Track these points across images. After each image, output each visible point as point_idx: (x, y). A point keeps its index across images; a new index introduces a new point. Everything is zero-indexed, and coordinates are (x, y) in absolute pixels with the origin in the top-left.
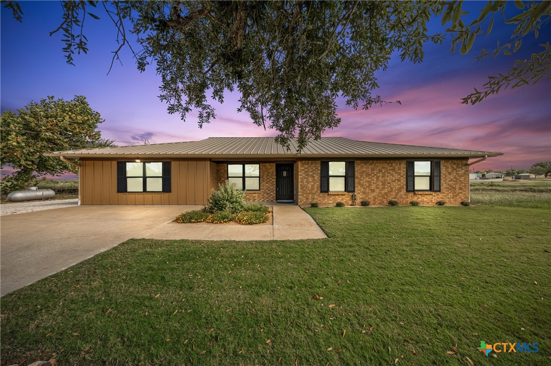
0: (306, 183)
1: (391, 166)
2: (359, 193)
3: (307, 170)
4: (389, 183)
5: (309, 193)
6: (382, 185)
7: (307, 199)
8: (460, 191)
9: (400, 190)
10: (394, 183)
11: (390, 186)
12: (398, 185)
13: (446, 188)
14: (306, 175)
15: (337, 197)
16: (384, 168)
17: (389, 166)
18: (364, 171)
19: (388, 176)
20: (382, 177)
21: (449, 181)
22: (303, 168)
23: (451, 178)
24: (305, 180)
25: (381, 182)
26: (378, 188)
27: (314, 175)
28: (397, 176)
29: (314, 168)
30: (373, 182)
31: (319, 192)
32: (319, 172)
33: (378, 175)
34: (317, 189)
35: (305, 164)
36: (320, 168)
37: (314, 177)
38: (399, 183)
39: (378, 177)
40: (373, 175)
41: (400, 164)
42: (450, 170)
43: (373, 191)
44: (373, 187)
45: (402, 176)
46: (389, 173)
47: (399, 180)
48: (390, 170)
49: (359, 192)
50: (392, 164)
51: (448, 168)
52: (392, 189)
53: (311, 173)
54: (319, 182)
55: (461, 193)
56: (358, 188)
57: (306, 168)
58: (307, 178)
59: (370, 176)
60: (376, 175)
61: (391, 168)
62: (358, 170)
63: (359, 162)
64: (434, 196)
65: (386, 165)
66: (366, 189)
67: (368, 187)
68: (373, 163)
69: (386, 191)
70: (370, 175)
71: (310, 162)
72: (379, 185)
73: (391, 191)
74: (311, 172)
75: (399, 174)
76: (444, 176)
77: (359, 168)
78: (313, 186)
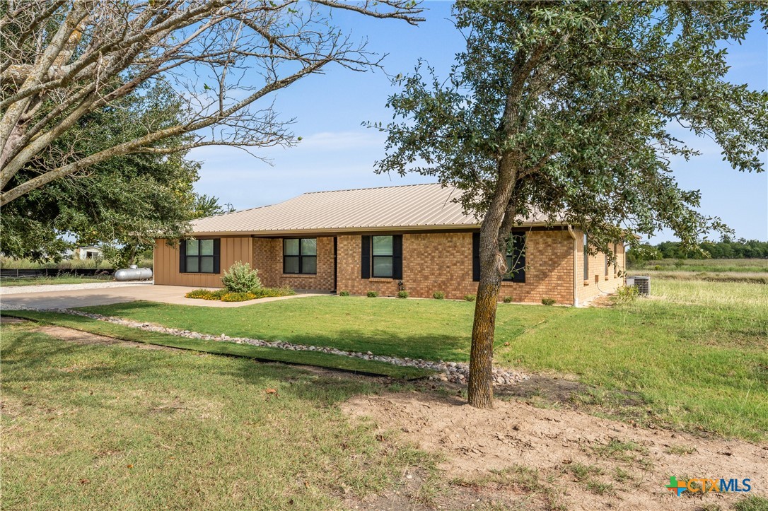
0: (345, 266)
1: (451, 241)
2: (408, 281)
3: (346, 247)
4: (448, 267)
5: (349, 279)
6: (439, 269)
7: (346, 286)
8: (559, 282)
9: (463, 278)
10: (455, 267)
11: (449, 272)
12: (462, 270)
13: (536, 276)
14: (346, 254)
15: (381, 285)
16: (440, 244)
17: (449, 242)
18: (415, 250)
19: (447, 257)
20: (439, 257)
21: (541, 265)
22: (342, 245)
23: (543, 260)
24: (344, 261)
25: (437, 264)
26: (433, 274)
27: (355, 254)
28: (459, 257)
29: (354, 245)
30: (426, 264)
31: (360, 277)
32: (360, 250)
33: (433, 254)
34: (358, 273)
35: (344, 239)
36: (360, 245)
37: (354, 257)
38: (462, 267)
39: (434, 257)
40: (426, 254)
41: (463, 238)
42: (541, 247)
43: (426, 278)
44: (426, 272)
45: (466, 257)
46: (448, 252)
47: (462, 263)
48: (449, 247)
49: (408, 279)
50: (452, 238)
51: (538, 243)
52: (452, 276)
53: (351, 252)
54: (360, 263)
55: (561, 285)
56: (406, 273)
57: (345, 245)
58: (347, 259)
59: (423, 257)
60: (430, 254)
61: (450, 244)
62: (407, 247)
63: (408, 236)
64: (515, 289)
65: (444, 240)
66: (417, 274)
67: (420, 272)
68: (426, 236)
69: (443, 278)
70: (423, 254)
71: (350, 236)
72: (433, 269)
73: (451, 279)
74: (351, 250)
75: (463, 253)
76: (532, 257)
77: (408, 244)
78: (353, 269)
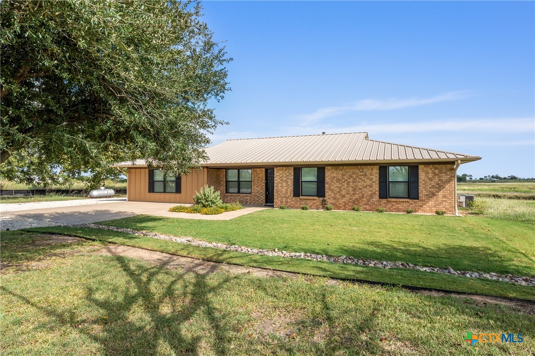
0: (280, 188)
1: (362, 172)
2: (329, 199)
3: (281, 176)
4: (360, 189)
5: (284, 197)
6: (353, 191)
7: (282, 202)
8: (444, 199)
9: (371, 196)
10: (365, 189)
11: (361, 192)
12: (371, 191)
13: (427, 195)
14: (281, 180)
15: (309, 201)
16: (354, 174)
17: (360, 172)
18: (335, 177)
19: (359, 182)
20: (353, 182)
21: (430, 188)
22: (278, 174)
23: (432, 184)
24: (280, 185)
25: (352, 187)
26: (349, 194)
27: (288, 180)
28: (368, 182)
29: (288, 174)
30: (343, 187)
31: (292, 196)
32: (292, 177)
33: (349, 180)
34: (290, 193)
35: (280, 170)
36: (293, 174)
37: (288, 182)
38: (371, 189)
39: (349, 182)
40: (343, 180)
41: (372, 170)
42: (430, 175)
43: (343, 196)
44: (343, 192)
45: (374, 182)
46: (360, 179)
47: (371, 186)
48: (361, 175)
49: (329, 197)
50: (363, 169)
51: (428, 173)
52: (363, 195)
53: (285, 179)
54: (292, 186)
55: (445, 201)
56: (328, 193)
57: (280, 174)
58: (282, 183)
59: (341, 182)
60: (346, 180)
61: (362, 173)
62: (328, 176)
63: (329, 168)
64: (411, 204)
65: (357, 171)
66: (336, 194)
67: (338, 192)
68: (344, 168)
69: (357, 196)
70: (341, 180)
71: (284, 168)
72: (349, 190)
73: (363, 197)
74: (285, 177)
75: (371, 180)
76: (424, 182)
77: (329, 174)
78: (286, 190)
